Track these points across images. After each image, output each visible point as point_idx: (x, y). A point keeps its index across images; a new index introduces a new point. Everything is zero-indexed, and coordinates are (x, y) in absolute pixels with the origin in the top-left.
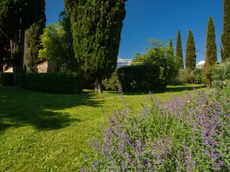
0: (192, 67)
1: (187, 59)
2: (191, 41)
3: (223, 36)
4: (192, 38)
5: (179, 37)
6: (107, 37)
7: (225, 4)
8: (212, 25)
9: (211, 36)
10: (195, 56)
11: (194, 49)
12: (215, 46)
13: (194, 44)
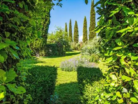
0: (77, 41)
1: (74, 37)
2: (76, 27)
3: (90, 28)
4: (77, 25)
5: (70, 23)
6: (44, 34)
7: (91, 13)
8: (86, 21)
9: (85, 27)
10: (78, 35)
11: (78, 31)
12: (87, 31)
13: (78, 28)
